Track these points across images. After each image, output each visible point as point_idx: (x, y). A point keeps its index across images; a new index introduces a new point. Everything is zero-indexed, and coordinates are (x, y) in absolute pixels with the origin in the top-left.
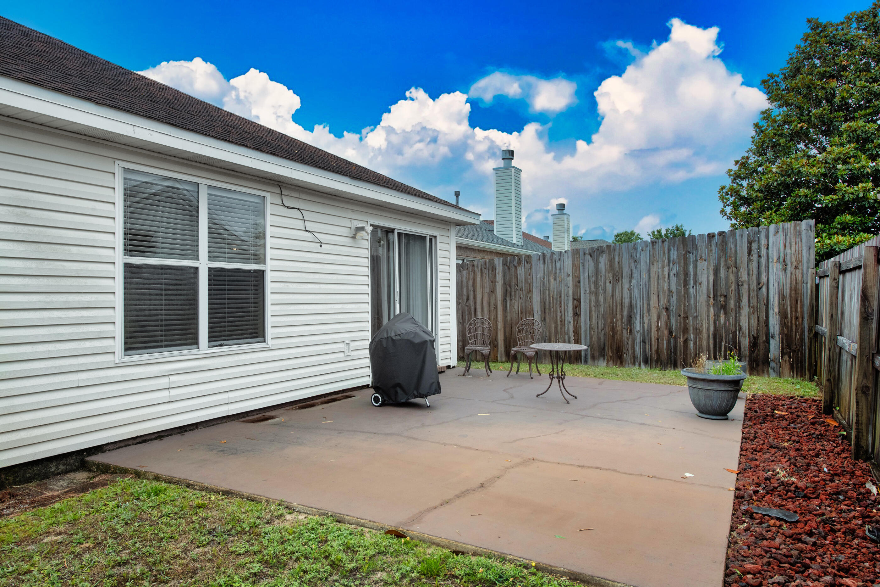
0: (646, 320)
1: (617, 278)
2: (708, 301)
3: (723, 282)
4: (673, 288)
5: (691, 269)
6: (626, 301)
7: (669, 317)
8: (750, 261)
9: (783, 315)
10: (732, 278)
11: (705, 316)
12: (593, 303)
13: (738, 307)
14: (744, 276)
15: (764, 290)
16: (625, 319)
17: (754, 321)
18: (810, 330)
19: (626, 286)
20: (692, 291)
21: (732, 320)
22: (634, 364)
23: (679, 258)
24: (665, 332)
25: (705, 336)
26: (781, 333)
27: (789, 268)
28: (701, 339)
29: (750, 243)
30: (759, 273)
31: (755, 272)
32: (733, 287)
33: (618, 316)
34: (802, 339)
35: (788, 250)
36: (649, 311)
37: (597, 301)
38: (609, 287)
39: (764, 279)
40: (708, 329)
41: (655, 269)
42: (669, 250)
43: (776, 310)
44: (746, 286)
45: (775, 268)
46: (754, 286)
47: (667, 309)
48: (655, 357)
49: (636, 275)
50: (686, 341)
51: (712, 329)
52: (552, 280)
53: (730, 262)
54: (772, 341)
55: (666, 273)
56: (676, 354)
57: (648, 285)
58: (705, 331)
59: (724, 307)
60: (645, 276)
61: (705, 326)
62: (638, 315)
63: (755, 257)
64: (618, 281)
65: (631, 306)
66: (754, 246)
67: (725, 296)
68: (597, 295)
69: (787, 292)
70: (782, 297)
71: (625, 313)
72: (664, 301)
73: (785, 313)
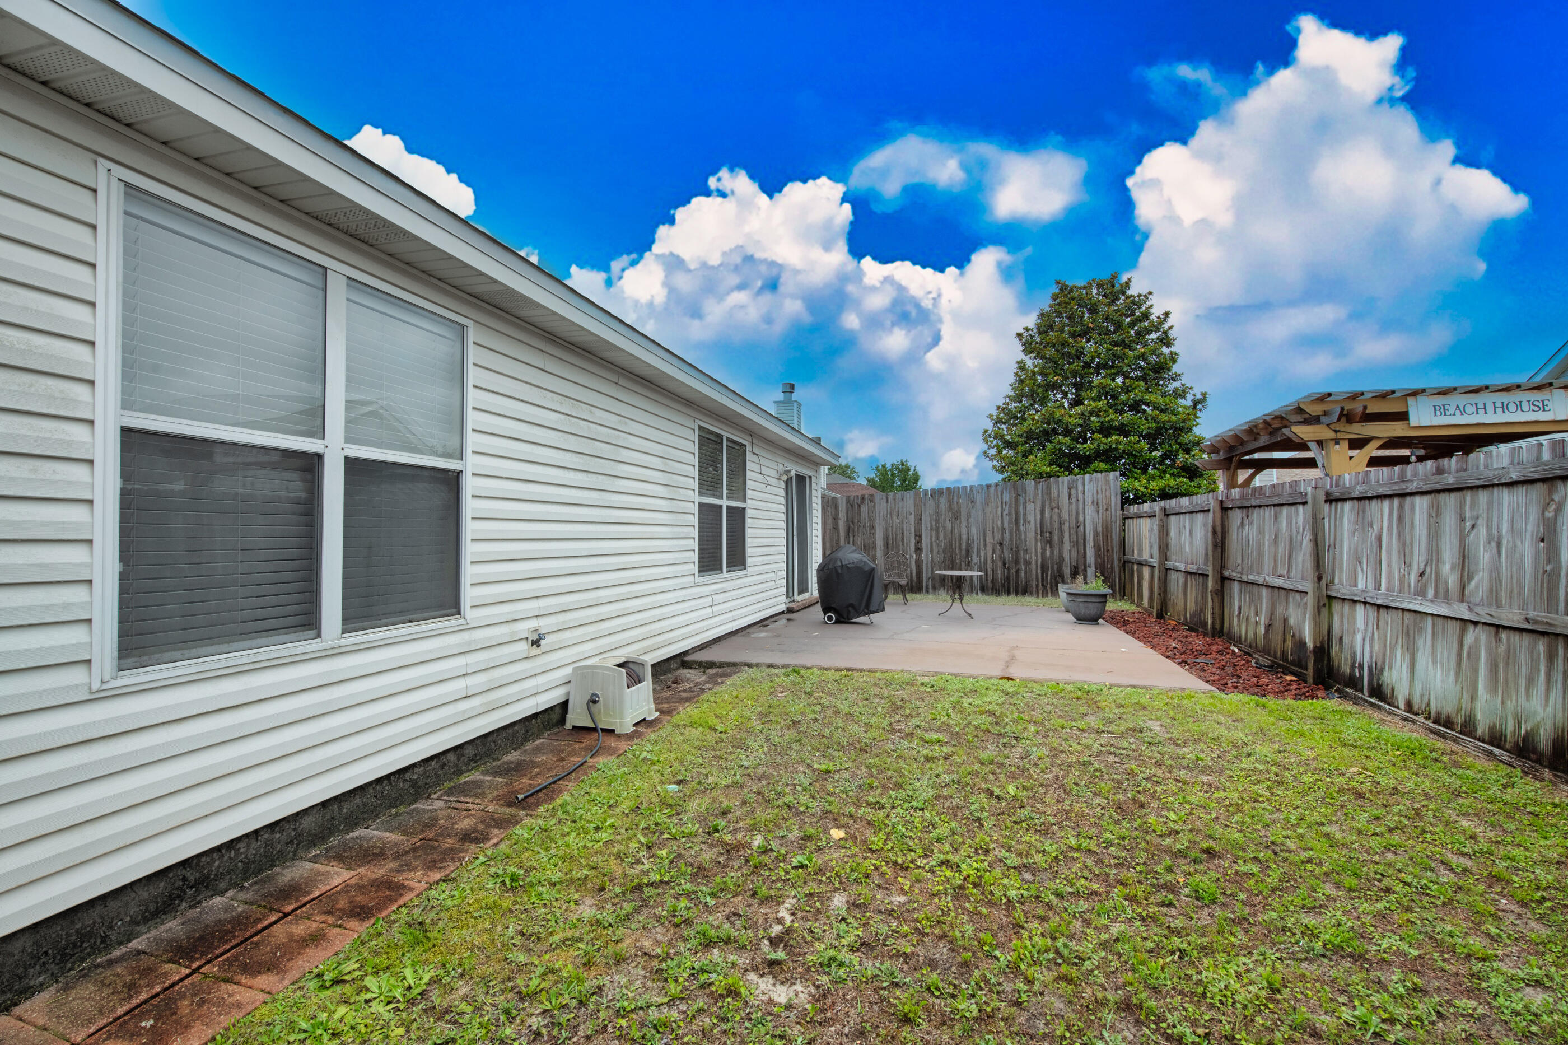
0: (982, 554)
1: (956, 516)
2: (1036, 538)
3: (1048, 522)
4: (1006, 525)
5: (1021, 509)
6: (964, 537)
7: (1002, 551)
8: (1070, 503)
9: (1097, 548)
10: (1055, 518)
11: (1033, 550)
12: (934, 539)
13: (1061, 542)
14: (1065, 516)
15: (1082, 528)
16: (964, 552)
17: (1074, 554)
18: (1119, 560)
19: (964, 524)
20: (1022, 528)
21: (1056, 552)
22: (972, 592)
23: (1011, 500)
24: (1000, 564)
25: (1034, 566)
26: (1096, 564)
27: (1101, 511)
28: (1031, 570)
29: (1070, 489)
30: (1077, 514)
31: (1074, 513)
32: (1056, 525)
33: (957, 551)
34: (1112, 568)
35: (1100, 496)
36: (985, 545)
37: (937, 538)
38: (949, 525)
39: (1081, 519)
40: (1037, 561)
41: (989, 509)
42: (1002, 493)
43: (1092, 544)
44: (1067, 524)
45: (1090, 510)
46: (1074, 524)
47: (1001, 544)
48: (990, 585)
49: (973, 514)
50: (1017, 571)
51: (1040, 560)
52: (895, 518)
53: (1054, 505)
54: (1088, 569)
55: (999, 513)
56: (1009, 583)
57: (984, 523)
58: (1034, 562)
59: (1050, 542)
60: (980, 514)
61: (1034, 558)
62: (975, 549)
63: (1074, 500)
64: (957, 519)
65: (968, 544)
66: (1073, 491)
67: (1050, 533)
68: (937, 531)
69: (1100, 530)
70: (1096, 534)
71: (964, 547)
72: (998, 537)
73: (1099, 546)
